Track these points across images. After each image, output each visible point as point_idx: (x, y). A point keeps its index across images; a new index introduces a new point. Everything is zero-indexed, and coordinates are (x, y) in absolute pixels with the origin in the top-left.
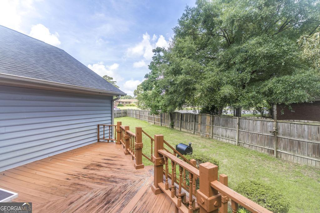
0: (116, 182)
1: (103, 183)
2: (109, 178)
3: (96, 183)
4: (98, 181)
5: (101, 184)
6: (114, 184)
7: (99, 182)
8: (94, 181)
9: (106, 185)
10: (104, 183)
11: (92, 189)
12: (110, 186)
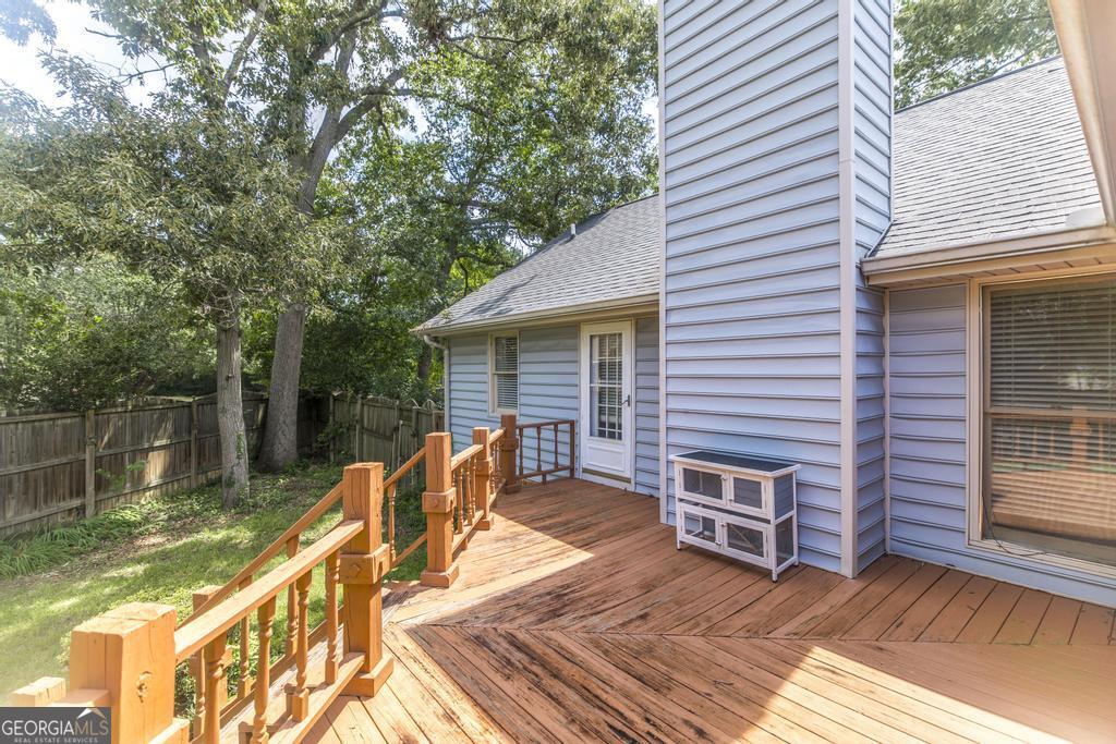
0: (513, 641)
1: (554, 655)
2: (525, 668)
3: (577, 660)
4: (568, 669)
5: (561, 651)
6: (522, 636)
7: (564, 661)
8: (583, 673)
9: (547, 642)
10: (549, 651)
11: (592, 641)
12: (535, 633)
